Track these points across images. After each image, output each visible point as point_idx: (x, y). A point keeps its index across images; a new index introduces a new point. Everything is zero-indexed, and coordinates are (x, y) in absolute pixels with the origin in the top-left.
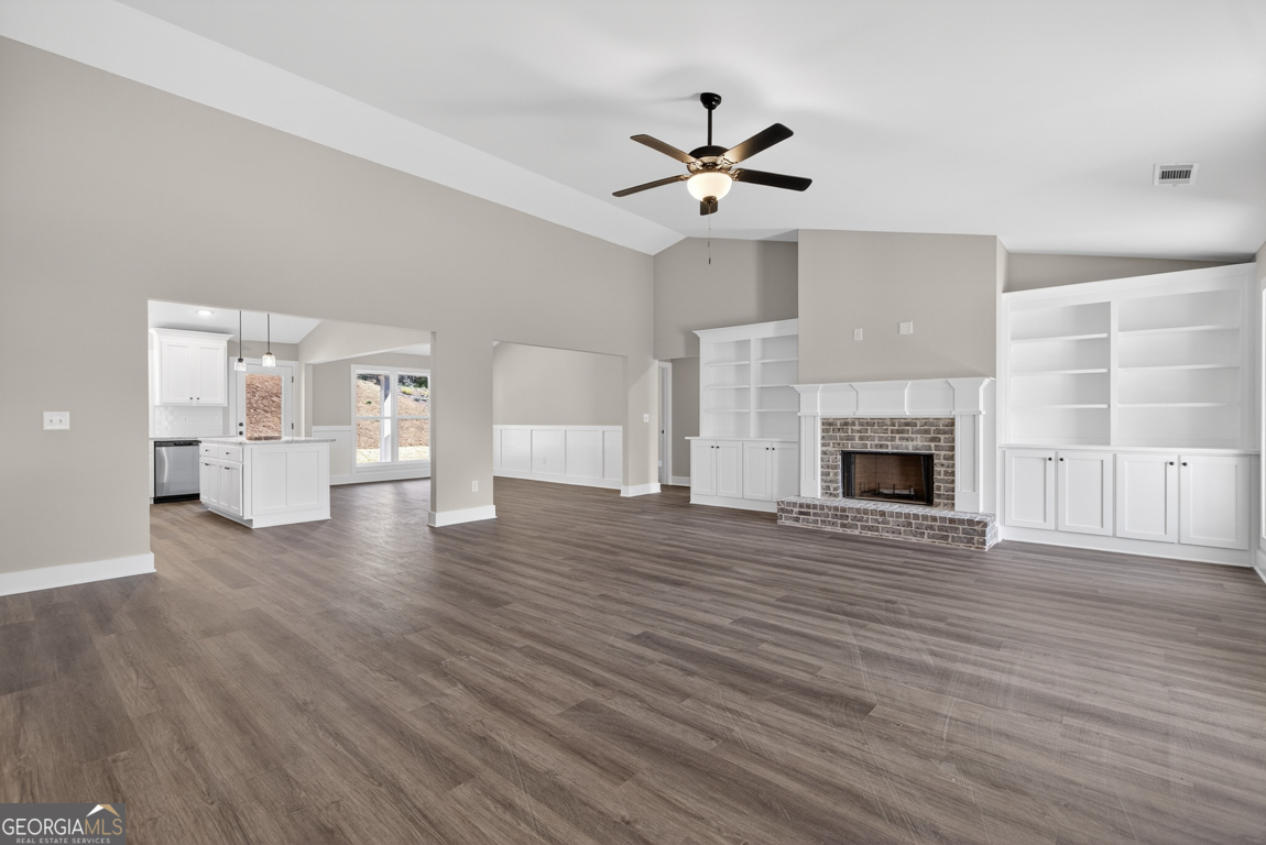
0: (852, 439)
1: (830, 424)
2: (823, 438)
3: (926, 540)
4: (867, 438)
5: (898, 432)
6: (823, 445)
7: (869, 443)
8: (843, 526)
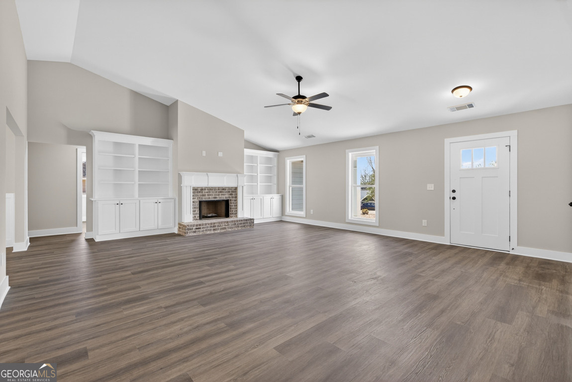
0: (205, 195)
1: (196, 190)
2: (193, 195)
3: (240, 228)
4: (210, 195)
5: (221, 192)
6: (193, 199)
7: (211, 197)
8: (214, 230)
